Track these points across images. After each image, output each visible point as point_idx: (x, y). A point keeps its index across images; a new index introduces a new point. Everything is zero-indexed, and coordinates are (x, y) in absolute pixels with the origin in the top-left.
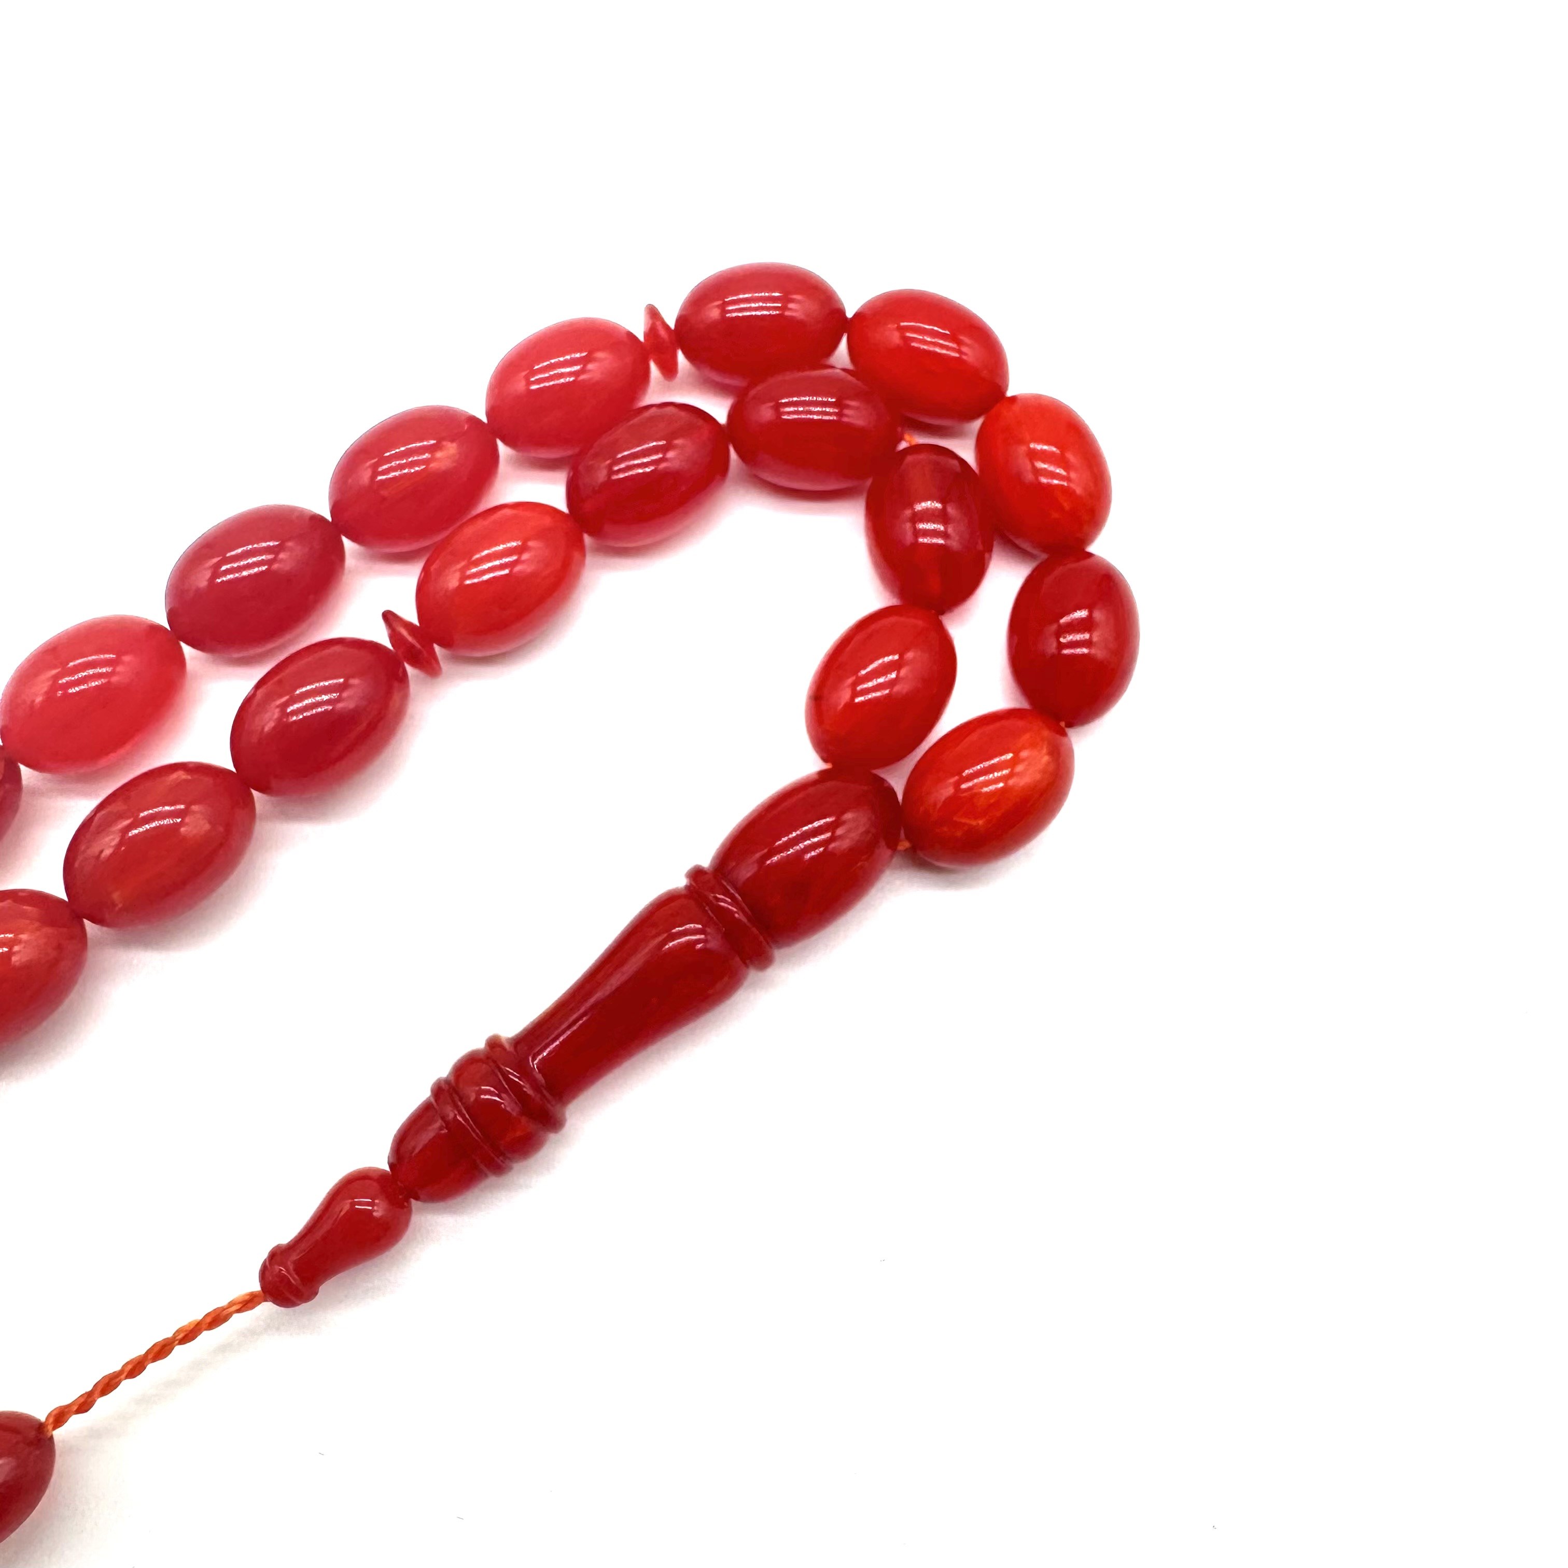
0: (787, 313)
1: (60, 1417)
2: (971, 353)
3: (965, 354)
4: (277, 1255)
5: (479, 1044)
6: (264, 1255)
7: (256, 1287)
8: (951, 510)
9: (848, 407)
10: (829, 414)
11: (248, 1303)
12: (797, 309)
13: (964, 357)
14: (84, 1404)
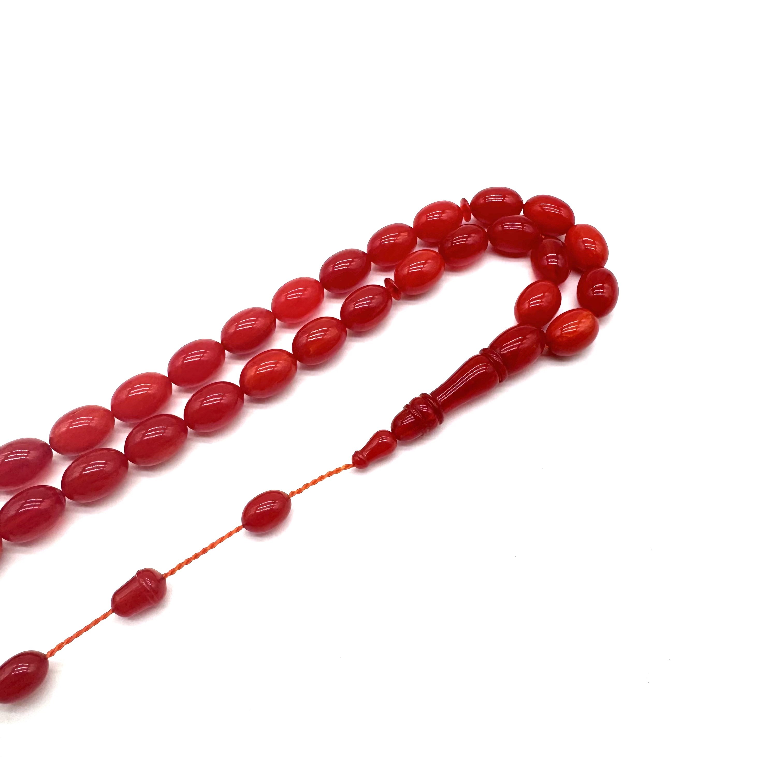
0: (505, 201)
1: (293, 493)
2: (563, 213)
3: (561, 213)
4: (356, 454)
5: (418, 395)
6: (353, 453)
7: (350, 462)
8: (560, 256)
9: (525, 226)
10: (519, 228)
11: (347, 467)
12: (508, 199)
13: (561, 214)
14: (300, 491)
